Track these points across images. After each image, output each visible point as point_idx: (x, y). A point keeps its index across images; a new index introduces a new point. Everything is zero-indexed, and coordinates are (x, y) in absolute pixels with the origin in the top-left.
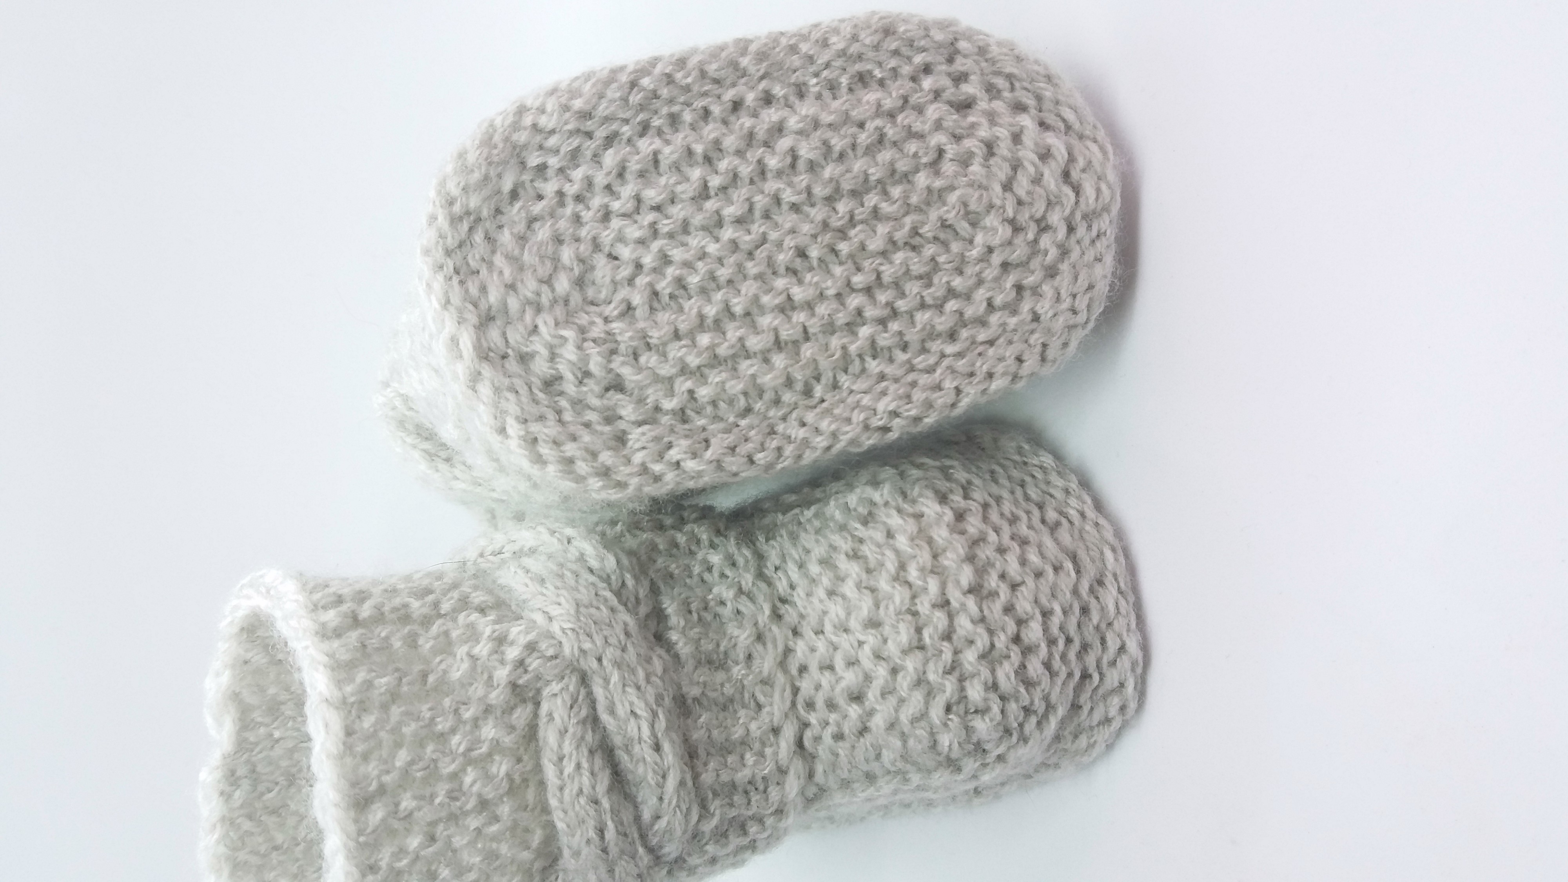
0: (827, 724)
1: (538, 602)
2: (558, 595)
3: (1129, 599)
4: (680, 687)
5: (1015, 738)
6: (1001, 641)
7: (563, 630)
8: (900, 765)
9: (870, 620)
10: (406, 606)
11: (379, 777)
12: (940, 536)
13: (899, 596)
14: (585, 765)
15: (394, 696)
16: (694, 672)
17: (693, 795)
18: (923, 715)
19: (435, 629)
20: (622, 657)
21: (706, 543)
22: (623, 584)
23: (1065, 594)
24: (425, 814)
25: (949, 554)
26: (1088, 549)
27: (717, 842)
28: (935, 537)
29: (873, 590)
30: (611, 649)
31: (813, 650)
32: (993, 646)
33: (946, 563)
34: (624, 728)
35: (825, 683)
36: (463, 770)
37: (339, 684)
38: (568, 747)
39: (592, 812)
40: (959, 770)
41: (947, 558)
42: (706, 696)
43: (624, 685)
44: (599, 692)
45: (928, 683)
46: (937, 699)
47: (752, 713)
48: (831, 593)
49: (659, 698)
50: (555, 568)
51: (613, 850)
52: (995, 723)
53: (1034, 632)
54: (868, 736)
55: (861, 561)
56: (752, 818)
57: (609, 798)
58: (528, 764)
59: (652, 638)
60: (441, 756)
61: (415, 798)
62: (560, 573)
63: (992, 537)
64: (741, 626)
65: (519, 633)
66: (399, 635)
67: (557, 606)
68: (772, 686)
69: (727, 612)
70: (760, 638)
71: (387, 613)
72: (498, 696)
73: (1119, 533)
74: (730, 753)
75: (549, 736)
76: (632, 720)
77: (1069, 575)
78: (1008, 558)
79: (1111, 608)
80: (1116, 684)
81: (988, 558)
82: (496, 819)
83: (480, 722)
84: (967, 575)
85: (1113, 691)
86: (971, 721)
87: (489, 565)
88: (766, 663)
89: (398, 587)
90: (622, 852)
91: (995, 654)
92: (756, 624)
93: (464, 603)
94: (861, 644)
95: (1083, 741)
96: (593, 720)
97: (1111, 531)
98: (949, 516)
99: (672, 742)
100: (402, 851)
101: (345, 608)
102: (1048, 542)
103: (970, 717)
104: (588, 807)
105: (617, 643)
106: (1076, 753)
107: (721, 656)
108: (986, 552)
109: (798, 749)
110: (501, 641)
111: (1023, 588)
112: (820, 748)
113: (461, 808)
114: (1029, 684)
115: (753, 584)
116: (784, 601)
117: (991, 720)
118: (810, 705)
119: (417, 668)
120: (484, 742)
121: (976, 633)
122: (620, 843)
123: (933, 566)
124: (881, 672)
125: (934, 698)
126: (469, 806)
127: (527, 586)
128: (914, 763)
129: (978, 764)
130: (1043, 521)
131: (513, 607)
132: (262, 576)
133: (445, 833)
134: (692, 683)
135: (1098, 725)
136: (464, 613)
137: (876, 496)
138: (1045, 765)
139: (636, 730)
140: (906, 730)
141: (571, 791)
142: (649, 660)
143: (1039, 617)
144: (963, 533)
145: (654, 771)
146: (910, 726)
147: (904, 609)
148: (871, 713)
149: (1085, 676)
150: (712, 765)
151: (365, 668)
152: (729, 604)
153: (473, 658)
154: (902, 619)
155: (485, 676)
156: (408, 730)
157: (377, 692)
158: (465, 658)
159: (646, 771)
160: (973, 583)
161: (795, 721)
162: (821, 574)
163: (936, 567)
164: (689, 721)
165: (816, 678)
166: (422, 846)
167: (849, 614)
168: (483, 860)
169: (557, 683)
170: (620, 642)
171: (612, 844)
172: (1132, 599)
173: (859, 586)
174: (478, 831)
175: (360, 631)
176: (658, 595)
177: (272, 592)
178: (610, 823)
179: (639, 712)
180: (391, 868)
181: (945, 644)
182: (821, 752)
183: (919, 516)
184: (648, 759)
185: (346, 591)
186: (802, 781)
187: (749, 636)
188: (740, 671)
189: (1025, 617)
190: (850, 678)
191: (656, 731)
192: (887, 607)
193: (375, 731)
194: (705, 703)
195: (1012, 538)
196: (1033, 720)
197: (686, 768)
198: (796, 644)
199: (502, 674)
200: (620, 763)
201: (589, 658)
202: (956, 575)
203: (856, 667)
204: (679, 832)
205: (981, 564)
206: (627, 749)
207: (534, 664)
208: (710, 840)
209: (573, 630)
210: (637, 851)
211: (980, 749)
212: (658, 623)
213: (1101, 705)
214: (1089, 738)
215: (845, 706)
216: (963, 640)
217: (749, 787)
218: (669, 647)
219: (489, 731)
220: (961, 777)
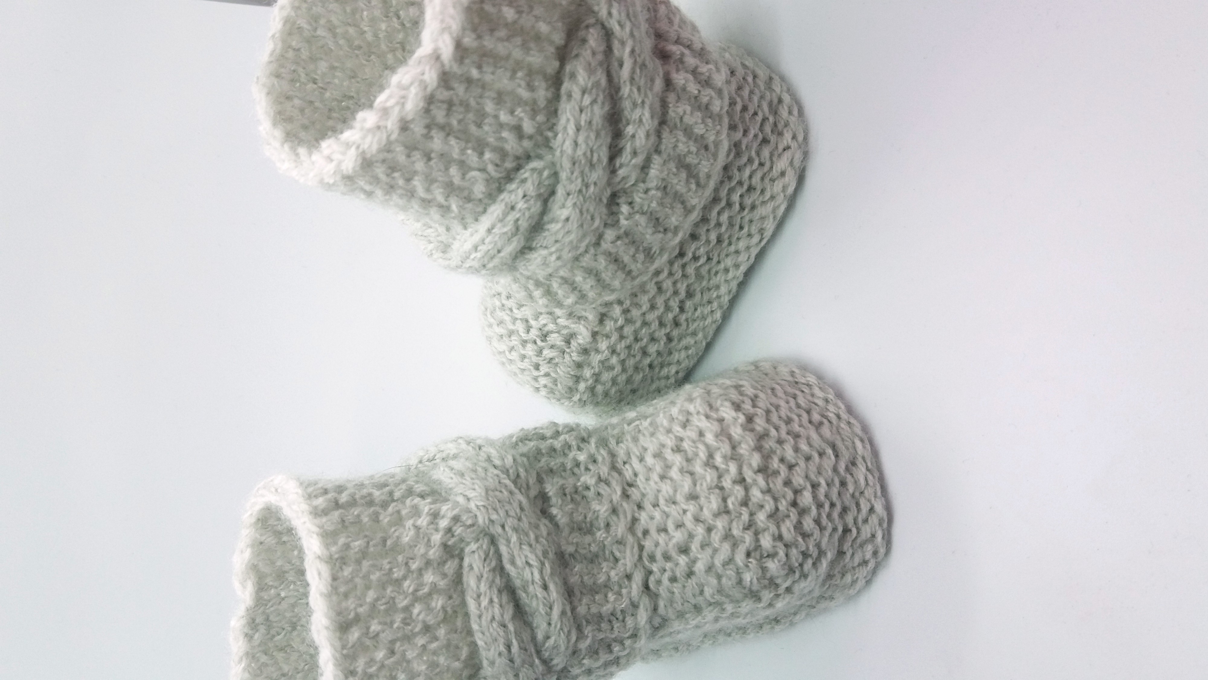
0: (665, 570)
1: (459, 489)
2: (473, 484)
3: (875, 475)
4: (559, 546)
5: (797, 575)
6: (783, 505)
7: (477, 507)
8: (717, 597)
9: (690, 494)
10: (370, 495)
11: (355, 609)
12: (735, 433)
13: (710, 476)
14: (496, 600)
15: (364, 554)
16: (569, 536)
17: (572, 620)
18: (731, 560)
19: (390, 509)
20: (519, 525)
21: (575, 447)
22: (518, 476)
23: (827, 471)
24: (386, 636)
25: (743, 446)
26: (843, 440)
27: (591, 657)
28: (733, 434)
29: (692, 474)
30: (511, 519)
31: (652, 518)
32: (777, 509)
33: (742, 451)
34: (521, 573)
35: (661, 541)
36: (412, 605)
37: (327, 546)
38: (483, 587)
39: (502, 633)
40: (759, 600)
41: (742, 448)
42: (579, 552)
43: (521, 544)
44: (503, 549)
45: (734, 537)
46: (740, 548)
47: (612, 565)
48: (663, 477)
49: (545, 553)
50: (470, 466)
51: (518, 661)
52: (782, 563)
53: (806, 498)
54: (693, 577)
55: (682, 453)
56: (615, 640)
57: (513, 623)
58: (457, 600)
59: (539, 513)
60: (397, 594)
61: (380, 623)
62: (474, 469)
63: (773, 432)
64: (601, 503)
65: (447, 510)
66: (366, 513)
67: (471, 491)
68: (624, 545)
69: (591, 494)
70: (614, 511)
71: (358, 500)
72: (435, 553)
73: (865, 429)
74: (597, 593)
75: (470, 581)
76: (527, 568)
77: (830, 458)
78: (785, 447)
79: (862, 482)
80: (869, 535)
81: (771, 447)
82: (436, 639)
83: (423, 572)
84: (756, 460)
85: (866, 541)
86: (765, 563)
87: (425, 468)
88: (620, 528)
89: (365, 483)
90: (524, 662)
91: (780, 514)
92: (611, 501)
93: (410, 492)
94: (685, 512)
95: (849, 578)
96: (500, 569)
97: (860, 427)
98: (742, 419)
99: (556, 584)
100: (371, 661)
101: (329, 496)
102: (814, 435)
103: (764, 560)
104: (499, 630)
105: (514, 515)
106: (844, 587)
107: (588, 525)
108: (770, 444)
109: (645, 590)
110: (435, 516)
111: (797, 468)
112: (660, 588)
113: (411, 631)
114: (805, 536)
115: (608, 475)
116: (630, 485)
117: (779, 561)
118: (652, 558)
119: (380, 535)
120: (426, 585)
121: (764, 500)
122: (522, 655)
123: (732, 454)
124: (700, 530)
125: (738, 547)
126: (417, 630)
127: (452, 478)
128: (728, 596)
129: (772, 595)
130: (810, 422)
131: (443, 494)
132: (272, 481)
133: (401, 648)
134: (568, 543)
135: (859, 565)
136: (410, 498)
137: (691, 408)
138: (822, 597)
139: (530, 575)
140: (719, 571)
141: (487, 618)
142: (537, 527)
143: (809, 487)
144: (752, 430)
145: (544, 605)
146: (722, 568)
147: (714, 484)
148: (694, 561)
149: (846, 531)
150: (584, 601)
151: (344, 535)
152: (592, 488)
153: (417, 528)
154: (713, 493)
155: (426, 540)
156: (374, 577)
157: (352, 551)
158: (412, 528)
159: (538, 604)
160: (761, 465)
161: (642, 570)
162: (655, 464)
163: (736, 455)
164: (567, 570)
165: (655, 538)
166: (387, 657)
167: (675, 491)
168: (427, 668)
169: (475, 543)
170: (517, 514)
171: (516, 655)
172: (877, 475)
173: (681, 471)
174: (424, 647)
175: (340, 511)
176: (542, 484)
177: (279, 490)
178: (514, 641)
179: (531, 562)
180: (365, 673)
181: (744, 508)
182: (661, 592)
183: (721, 420)
184: (539, 595)
185: (329, 486)
186: (649, 612)
187: (606, 511)
188: (601, 535)
189: (799, 488)
190: (678, 536)
191: (544, 575)
192: (701, 485)
193: (352, 578)
194: (578, 557)
195: (788, 433)
196: (810, 562)
197: (566, 603)
198: (640, 514)
199: (437, 538)
200: (520, 599)
201: (496, 526)
202: (748, 459)
203: (682, 528)
204: (563, 648)
205: (766, 451)
206: (525, 589)
207: (458, 530)
208: (586, 655)
209: (484, 506)
210: (534, 661)
211: (772, 584)
212: (543, 503)
213: (859, 551)
214: (853, 575)
215: (676, 557)
216: (756, 505)
217: (612, 618)
218: (551, 518)
219: (429, 577)
220: (762, 605)
